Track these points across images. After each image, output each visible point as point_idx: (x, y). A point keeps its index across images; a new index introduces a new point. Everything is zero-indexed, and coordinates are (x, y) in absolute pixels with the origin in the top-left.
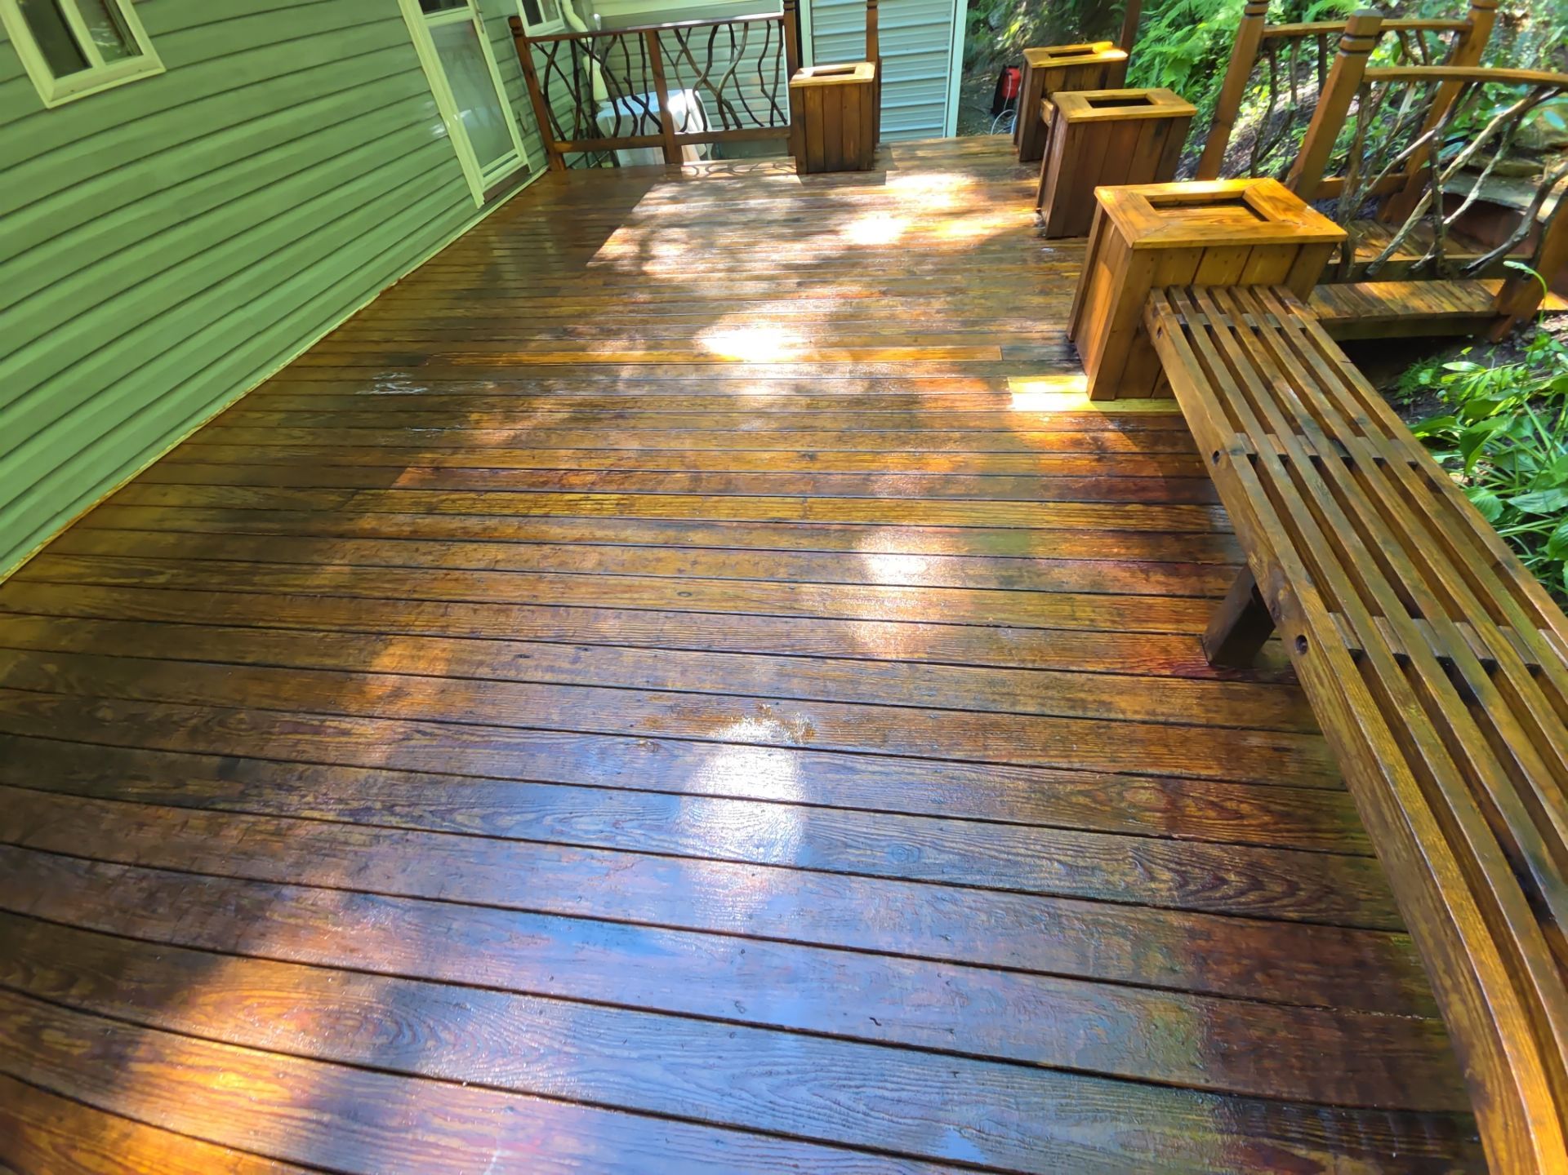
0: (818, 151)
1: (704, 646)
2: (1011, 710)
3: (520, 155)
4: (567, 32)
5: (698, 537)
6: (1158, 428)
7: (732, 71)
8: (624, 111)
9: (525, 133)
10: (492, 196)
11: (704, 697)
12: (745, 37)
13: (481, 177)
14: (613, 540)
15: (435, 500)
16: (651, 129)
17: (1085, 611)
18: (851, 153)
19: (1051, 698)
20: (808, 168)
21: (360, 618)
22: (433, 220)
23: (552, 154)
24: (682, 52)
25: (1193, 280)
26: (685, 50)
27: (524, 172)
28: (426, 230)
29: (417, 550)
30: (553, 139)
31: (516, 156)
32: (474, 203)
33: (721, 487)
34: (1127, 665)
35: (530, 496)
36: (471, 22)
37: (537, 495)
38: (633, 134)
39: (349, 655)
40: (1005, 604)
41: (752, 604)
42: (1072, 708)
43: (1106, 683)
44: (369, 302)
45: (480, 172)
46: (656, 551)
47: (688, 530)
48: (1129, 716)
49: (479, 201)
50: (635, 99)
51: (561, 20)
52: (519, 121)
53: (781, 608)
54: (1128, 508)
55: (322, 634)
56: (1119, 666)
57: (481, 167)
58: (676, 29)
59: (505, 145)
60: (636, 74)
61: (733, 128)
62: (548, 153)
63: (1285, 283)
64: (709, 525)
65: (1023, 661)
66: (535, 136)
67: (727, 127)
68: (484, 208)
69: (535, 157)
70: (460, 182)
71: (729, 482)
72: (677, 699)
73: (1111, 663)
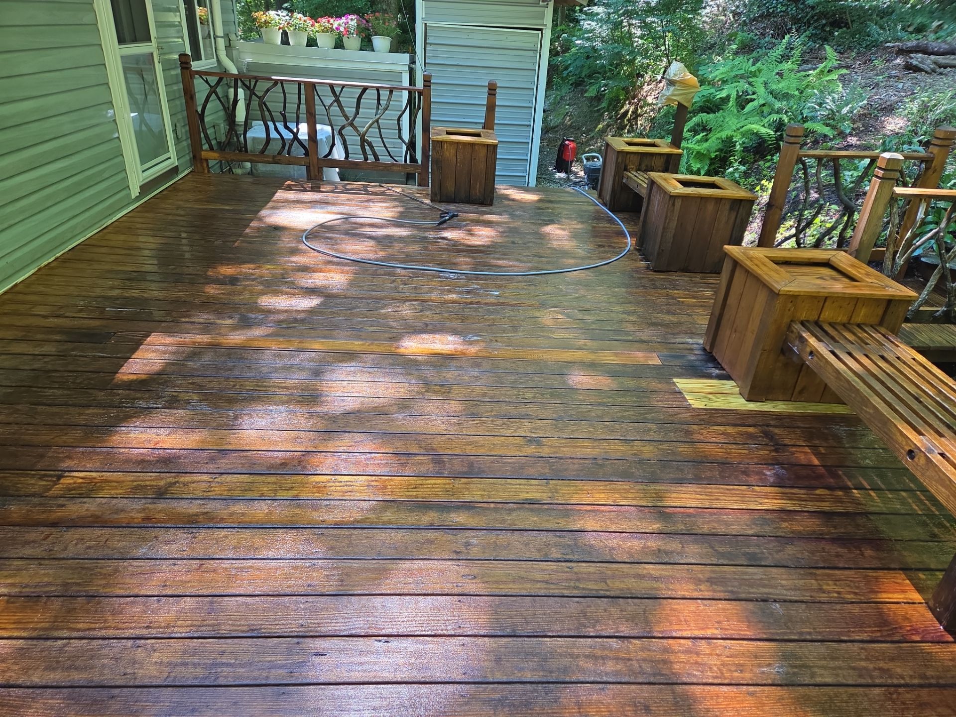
0: (450, 187)
1: (508, 631)
2: (812, 682)
3: (171, 158)
4: (218, 71)
5: (459, 518)
6: (808, 426)
7: (377, 121)
8: (274, 135)
9: (177, 139)
10: (145, 188)
11: (528, 687)
12: (389, 99)
13: (140, 172)
14: (376, 523)
15: (162, 483)
16: (298, 152)
17: (828, 585)
18: (477, 190)
19: (840, 668)
20: (439, 197)
21: (105, 621)
22: (96, 205)
23: (196, 159)
24: (335, 101)
25: (819, 317)
26: (337, 100)
27: (175, 171)
28: (87, 214)
29: (156, 538)
30: (201, 145)
31: (169, 158)
32: (130, 194)
33: (465, 469)
34: (885, 633)
35: (272, 479)
36: (152, 54)
37: (279, 477)
38: (280, 153)
39: (103, 666)
40: (761, 579)
41: (538, 585)
42: (860, 676)
43: (877, 651)
44: (27, 275)
45: (140, 168)
46: (423, 532)
47: (449, 512)
48: (908, 680)
49: (135, 192)
50: (287, 127)
51: (215, 60)
52: (175, 131)
53: (568, 588)
54: (818, 492)
55: (60, 642)
56: (879, 634)
57: (142, 163)
58: (332, 86)
59: (163, 147)
60: (291, 107)
61: (371, 158)
62: (194, 157)
63: (881, 323)
64: (468, 506)
65: (801, 633)
66: (185, 144)
67: (366, 159)
68: (138, 199)
69: (182, 160)
70: (122, 175)
71: (471, 465)
72: (502, 691)
73: (872, 632)
